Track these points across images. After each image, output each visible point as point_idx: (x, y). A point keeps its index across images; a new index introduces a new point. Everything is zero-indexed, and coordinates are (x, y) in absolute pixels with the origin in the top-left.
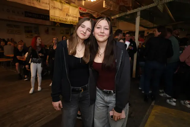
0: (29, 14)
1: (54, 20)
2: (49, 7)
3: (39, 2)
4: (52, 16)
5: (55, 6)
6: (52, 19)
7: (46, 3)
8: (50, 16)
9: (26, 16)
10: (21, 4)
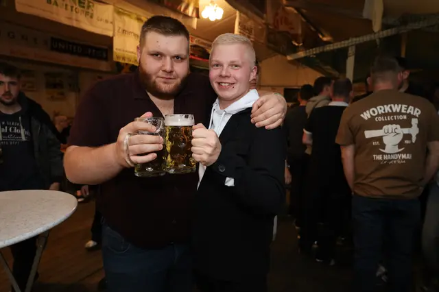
0: (60, 45)
1: (124, 58)
2: (112, 28)
3: (91, 17)
4: (120, 50)
5: (126, 29)
6: (118, 57)
7: (107, 21)
8: (114, 50)
9: (53, 49)
10: (49, 20)
